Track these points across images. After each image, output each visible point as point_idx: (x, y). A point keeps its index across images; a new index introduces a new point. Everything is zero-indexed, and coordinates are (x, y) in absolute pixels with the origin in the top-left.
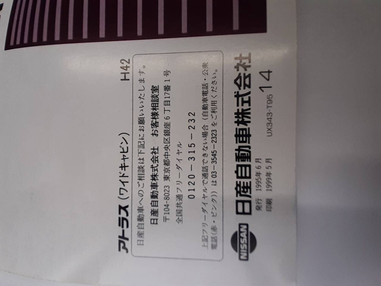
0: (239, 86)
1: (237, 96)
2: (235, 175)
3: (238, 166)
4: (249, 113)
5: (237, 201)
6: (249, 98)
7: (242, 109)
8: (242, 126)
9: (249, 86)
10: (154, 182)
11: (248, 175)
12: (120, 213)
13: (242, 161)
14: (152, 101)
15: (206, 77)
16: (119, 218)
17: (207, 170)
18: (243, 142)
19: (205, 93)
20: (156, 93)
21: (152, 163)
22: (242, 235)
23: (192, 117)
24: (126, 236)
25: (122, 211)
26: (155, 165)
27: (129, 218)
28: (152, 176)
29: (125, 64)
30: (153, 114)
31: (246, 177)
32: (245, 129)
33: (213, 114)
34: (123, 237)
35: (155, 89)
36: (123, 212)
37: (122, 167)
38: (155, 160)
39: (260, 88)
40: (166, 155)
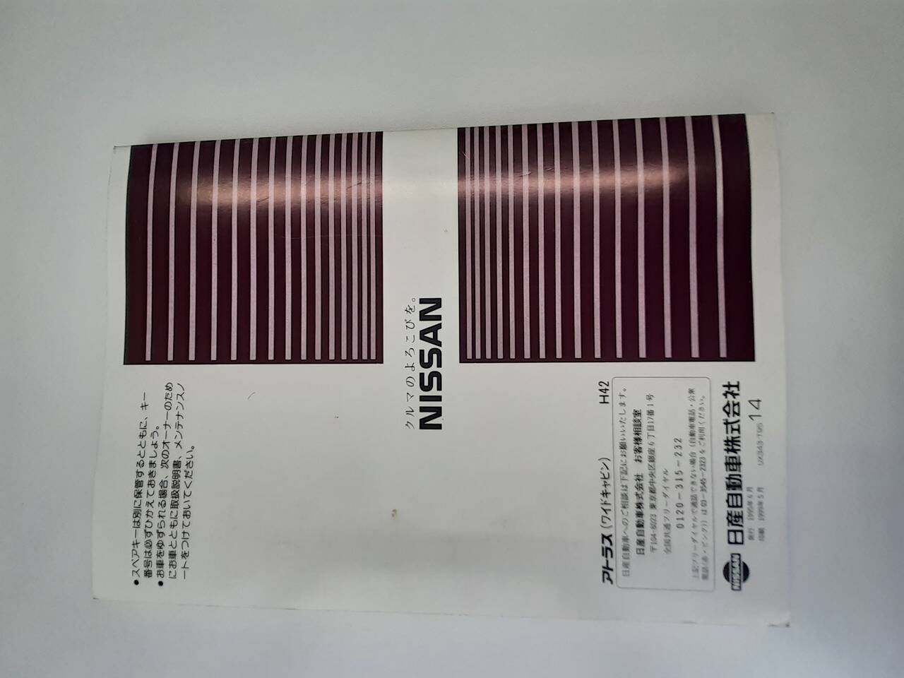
0: (728, 413)
1: (727, 423)
2: (726, 504)
3: (729, 494)
4: (739, 441)
5: (729, 531)
6: (739, 426)
7: (733, 438)
8: (732, 454)
9: (738, 414)
10: (639, 510)
11: (739, 504)
12: (603, 542)
13: (733, 489)
14: (635, 425)
15: (693, 403)
16: (603, 548)
17: (696, 499)
18: (734, 470)
19: (691, 420)
20: (639, 418)
21: (636, 490)
22: (734, 565)
23: (678, 443)
24: (610, 566)
25: (605, 540)
26: (639, 492)
27: (613, 548)
28: (637, 504)
29: (604, 387)
30: (636, 439)
31: (737, 506)
32: (735, 458)
33: (702, 441)
34: (607, 568)
35: (637, 413)
36: (607, 542)
37: (603, 494)
38: (640, 487)
39: (750, 416)
40: (652, 482)
